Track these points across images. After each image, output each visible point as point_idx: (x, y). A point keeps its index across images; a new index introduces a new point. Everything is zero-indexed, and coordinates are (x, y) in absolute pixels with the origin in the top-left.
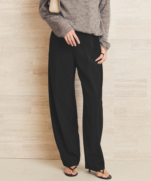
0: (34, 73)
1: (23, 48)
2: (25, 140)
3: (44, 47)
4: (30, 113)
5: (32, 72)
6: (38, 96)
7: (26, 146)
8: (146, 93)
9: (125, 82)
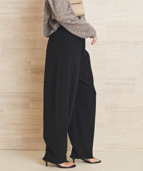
0: (32, 72)
1: (22, 49)
2: (24, 133)
3: (41, 48)
4: (28, 108)
5: (30, 71)
6: (36, 93)
7: (25, 139)
8: (135, 90)
9: (115, 80)
